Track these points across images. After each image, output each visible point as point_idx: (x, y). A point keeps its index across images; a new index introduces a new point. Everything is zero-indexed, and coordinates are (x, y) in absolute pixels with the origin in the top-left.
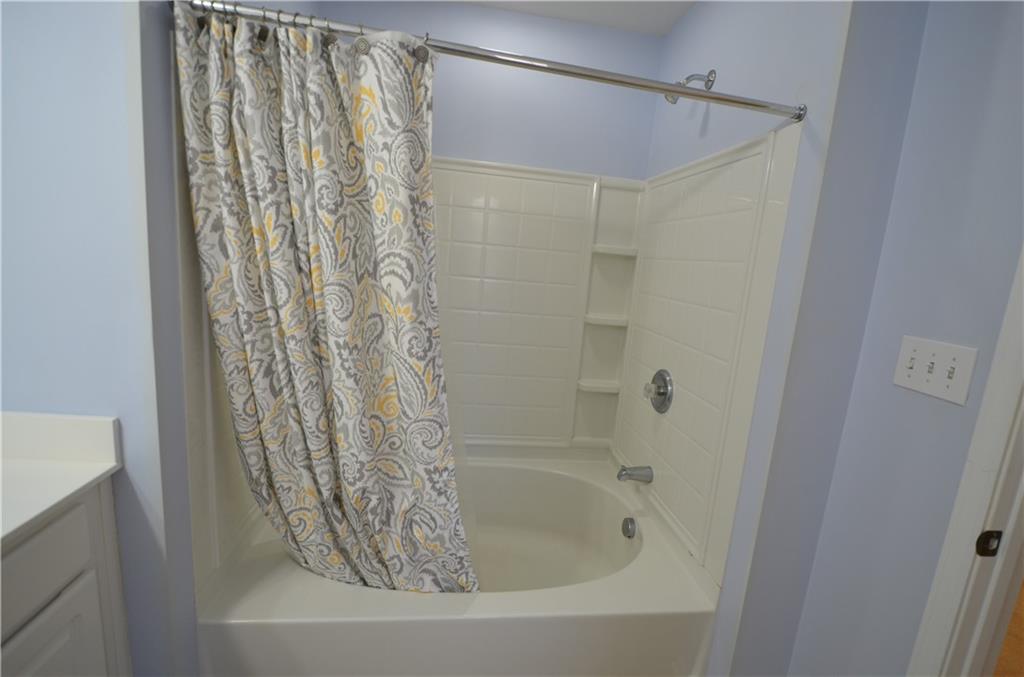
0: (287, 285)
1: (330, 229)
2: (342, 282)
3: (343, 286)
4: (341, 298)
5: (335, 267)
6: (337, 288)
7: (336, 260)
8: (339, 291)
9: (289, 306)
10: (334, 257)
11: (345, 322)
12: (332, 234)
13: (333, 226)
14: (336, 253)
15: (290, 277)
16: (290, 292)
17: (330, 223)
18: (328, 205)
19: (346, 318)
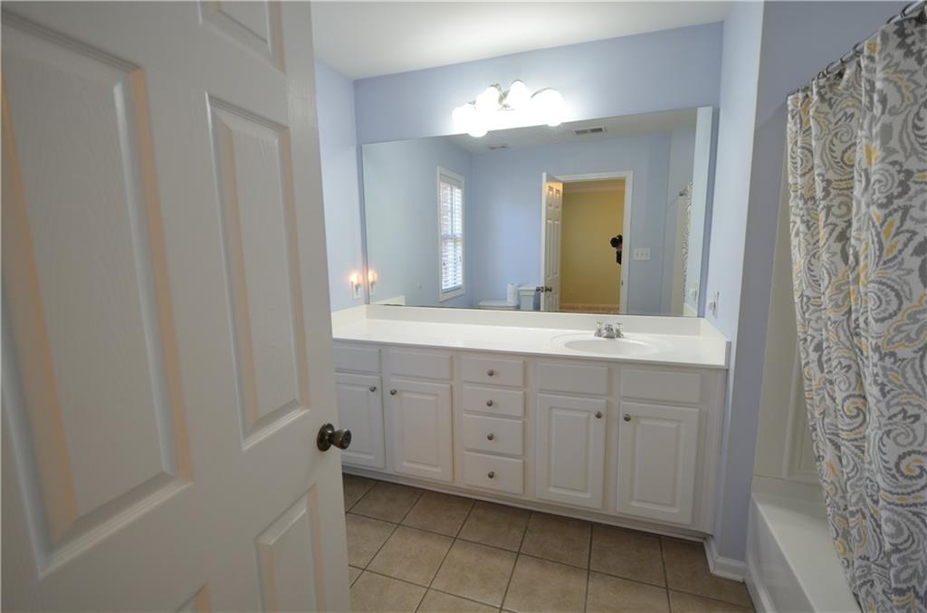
0: (829, 273)
1: (877, 224)
2: (884, 280)
3: (884, 284)
4: (879, 297)
5: (878, 263)
6: (876, 286)
7: (880, 256)
8: (879, 289)
9: (828, 290)
10: (878, 253)
11: (879, 324)
12: (879, 229)
13: (881, 221)
14: (881, 248)
15: (833, 268)
16: (830, 279)
17: (878, 218)
18: (879, 199)
19: (882, 320)
